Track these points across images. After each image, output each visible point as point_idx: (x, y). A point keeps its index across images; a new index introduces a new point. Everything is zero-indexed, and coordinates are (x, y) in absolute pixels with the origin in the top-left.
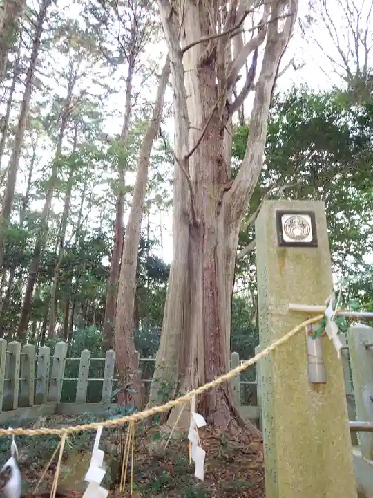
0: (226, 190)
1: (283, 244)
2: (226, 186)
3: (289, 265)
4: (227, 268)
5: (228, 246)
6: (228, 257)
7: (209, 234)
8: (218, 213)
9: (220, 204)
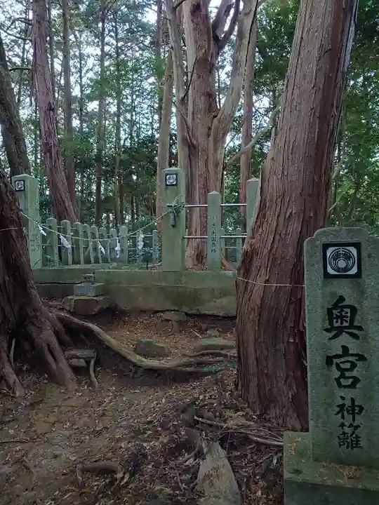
0: (215, 117)
1: (167, 185)
2: (214, 114)
3: (168, 192)
4: (216, 173)
5: (217, 158)
6: (217, 165)
7: (202, 151)
8: (209, 135)
9: (210, 129)
